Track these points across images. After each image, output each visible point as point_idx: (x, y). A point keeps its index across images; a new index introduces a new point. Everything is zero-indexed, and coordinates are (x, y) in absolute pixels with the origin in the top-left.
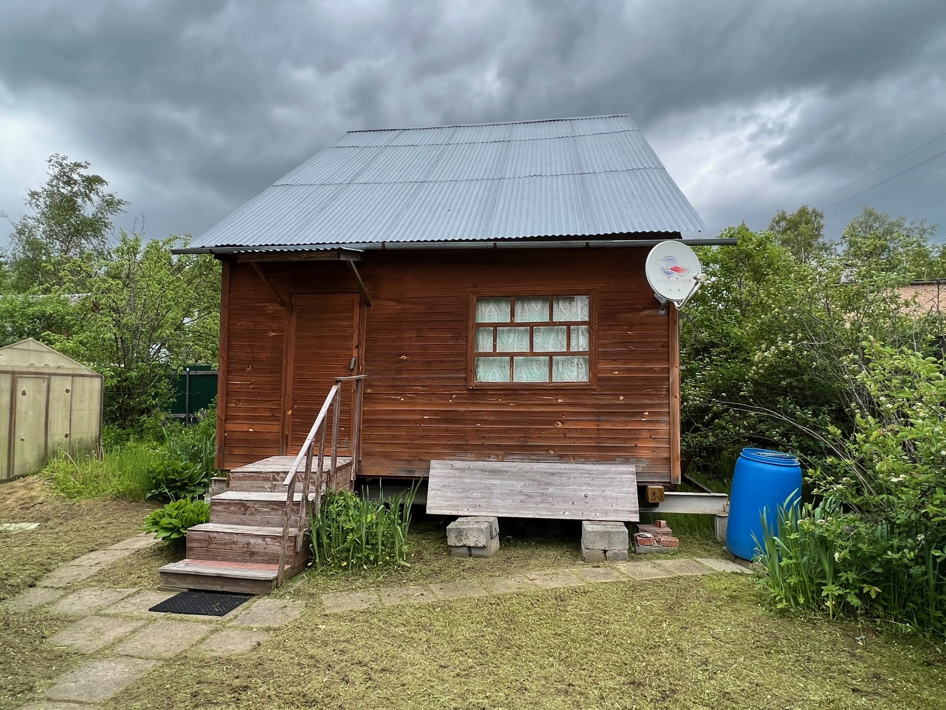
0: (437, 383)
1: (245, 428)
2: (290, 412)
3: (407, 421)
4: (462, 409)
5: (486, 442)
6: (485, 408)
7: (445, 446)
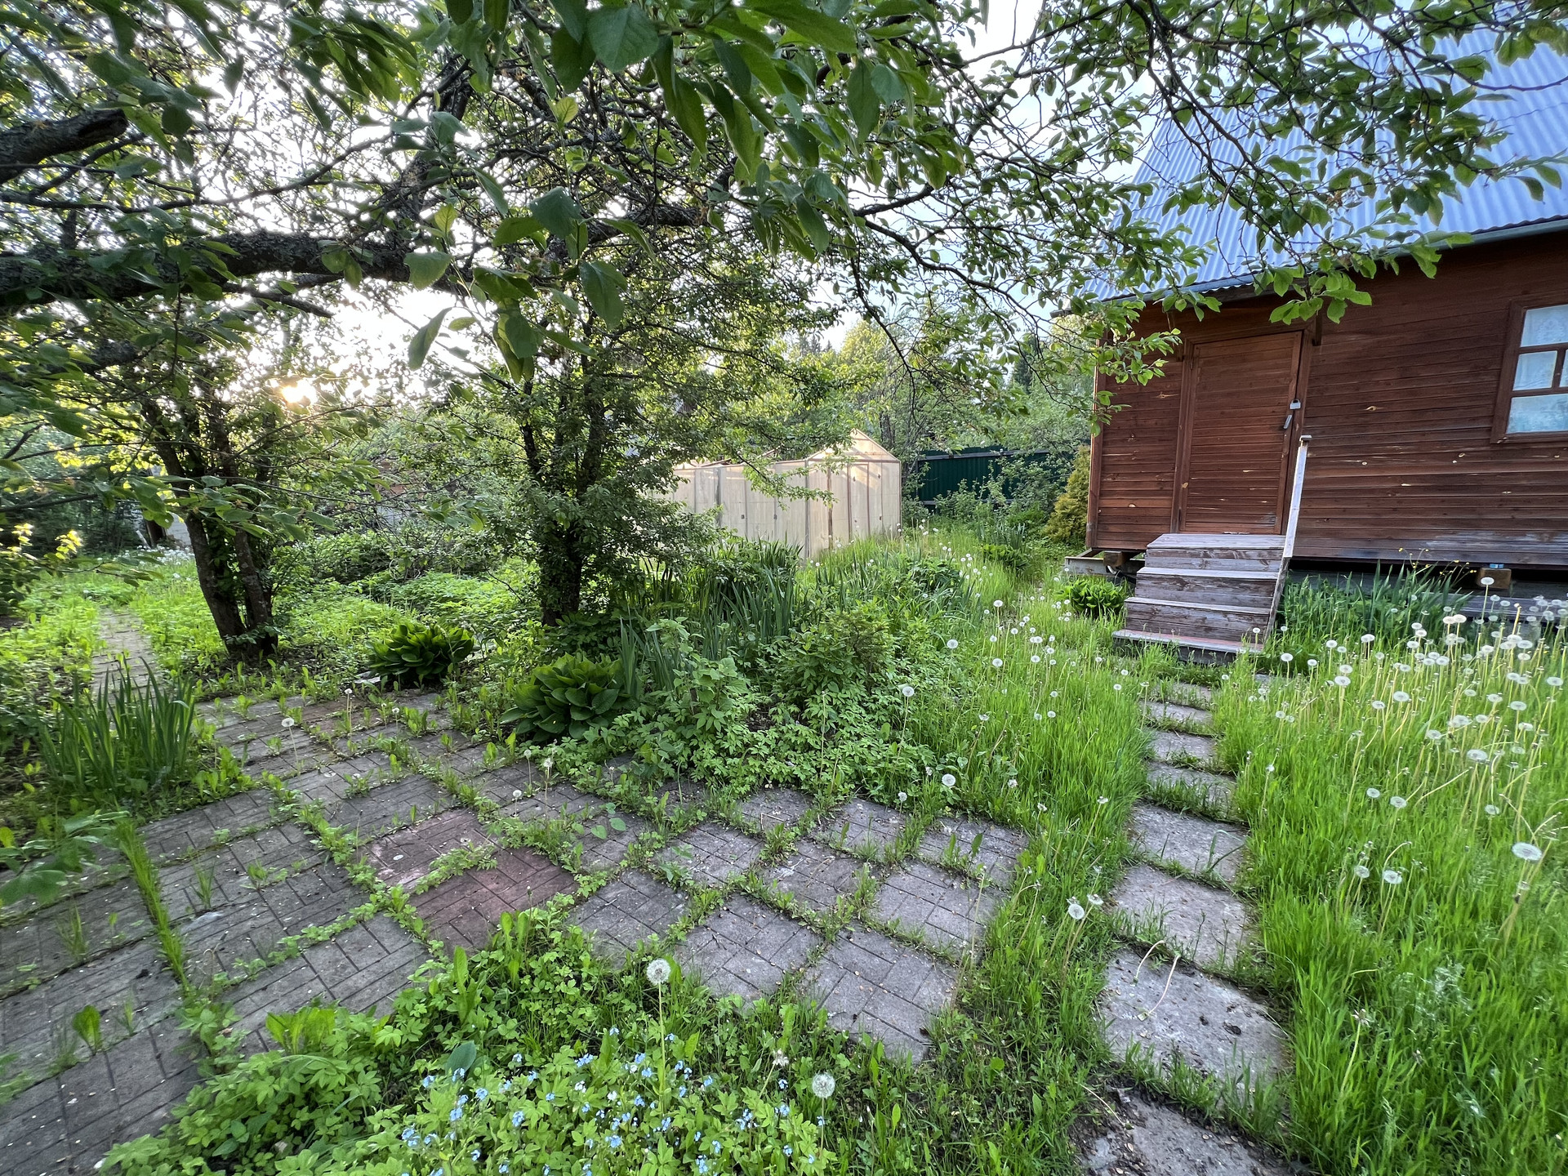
0: (1432, 438)
1: (1124, 504)
2: (1185, 485)
3: (1372, 491)
4: (1475, 472)
5: (1518, 516)
6: (1521, 469)
7: (1435, 522)
